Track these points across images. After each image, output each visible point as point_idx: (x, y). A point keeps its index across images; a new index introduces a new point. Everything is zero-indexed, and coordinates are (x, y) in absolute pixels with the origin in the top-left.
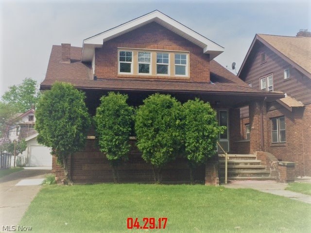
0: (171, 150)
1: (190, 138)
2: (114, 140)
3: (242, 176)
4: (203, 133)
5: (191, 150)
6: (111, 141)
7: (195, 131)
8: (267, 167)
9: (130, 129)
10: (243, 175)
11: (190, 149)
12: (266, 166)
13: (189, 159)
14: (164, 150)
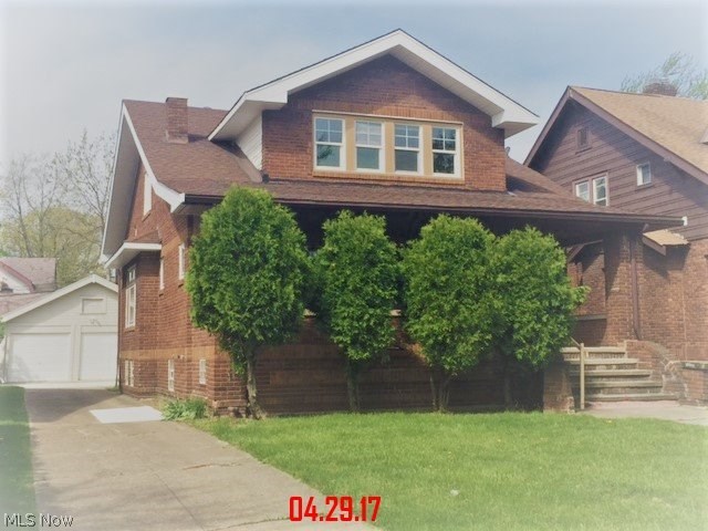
0: (489, 337)
1: (524, 313)
2: (366, 317)
3: (609, 393)
4: (550, 304)
5: (526, 339)
6: (360, 319)
7: (533, 298)
8: (654, 373)
9: (395, 292)
10: (611, 390)
11: (524, 336)
12: (651, 371)
13: (520, 357)
14: (475, 338)
